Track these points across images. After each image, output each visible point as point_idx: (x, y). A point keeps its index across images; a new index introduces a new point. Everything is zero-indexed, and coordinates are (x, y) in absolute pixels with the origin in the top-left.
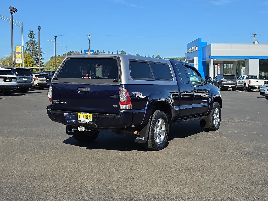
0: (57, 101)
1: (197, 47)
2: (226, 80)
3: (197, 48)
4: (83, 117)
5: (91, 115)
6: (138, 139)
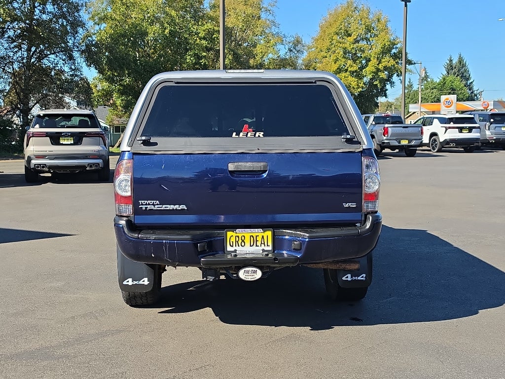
4: (243, 241)
5: (269, 234)
6: (349, 279)
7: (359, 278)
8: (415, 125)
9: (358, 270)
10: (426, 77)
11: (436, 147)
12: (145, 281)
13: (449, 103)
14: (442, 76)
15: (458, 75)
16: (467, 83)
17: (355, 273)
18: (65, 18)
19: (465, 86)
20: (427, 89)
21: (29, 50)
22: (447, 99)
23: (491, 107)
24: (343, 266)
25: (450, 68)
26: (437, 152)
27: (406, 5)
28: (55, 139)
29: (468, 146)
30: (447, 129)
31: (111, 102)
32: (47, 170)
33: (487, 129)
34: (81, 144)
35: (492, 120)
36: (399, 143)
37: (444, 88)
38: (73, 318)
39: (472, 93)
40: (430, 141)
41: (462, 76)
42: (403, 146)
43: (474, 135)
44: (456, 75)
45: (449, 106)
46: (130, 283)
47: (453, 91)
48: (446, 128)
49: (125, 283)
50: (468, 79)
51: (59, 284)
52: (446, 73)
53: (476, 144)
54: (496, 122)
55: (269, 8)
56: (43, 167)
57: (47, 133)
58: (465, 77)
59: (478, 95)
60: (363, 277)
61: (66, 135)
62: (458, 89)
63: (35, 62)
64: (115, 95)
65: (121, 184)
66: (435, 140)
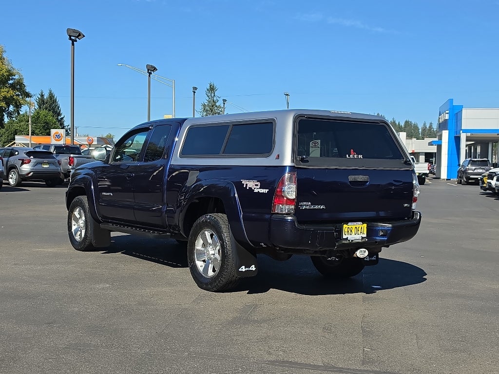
0: (306, 205)
1: (447, 113)
2: (474, 168)
3: (446, 115)
4: (351, 231)
5: (365, 225)
6: (368, 259)
12: (253, 268)
13: (59, 137)
15: (49, 110)
22: (57, 133)
23: (95, 143)
25: (42, 102)
45: (59, 140)
46: (244, 270)
47: (46, 125)
49: (240, 270)
50: (59, 115)
52: (38, 107)
58: (56, 112)
65: (289, 190)
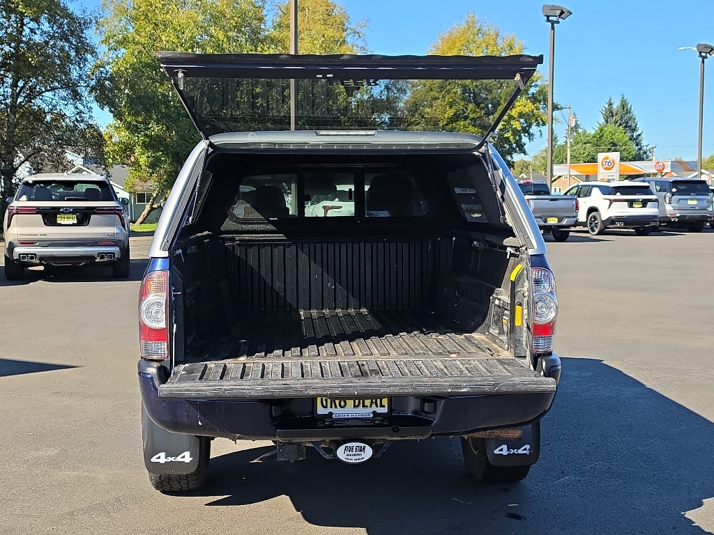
6: (505, 452)
7: (520, 451)
8: (565, 197)
9: (519, 439)
10: (577, 126)
11: (596, 227)
12: (187, 457)
13: (610, 164)
14: (598, 126)
15: (620, 125)
16: (633, 136)
17: (513, 444)
18: (67, 40)
19: (630, 139)
20: (578, 143)
21: (14, 85)
22: (607, 158)
23: (667, 170)
24: (497, 433)
25: (610, 114)
26: (597, 234)
27: (553, 28)
28: (50, 217)
29: (642, 227)
30: (611, 202)
31: (133, 159)
32: (38, 262)
33: (667, 202)
34: (88, 224)
35: (674, 190)
36: (545, 221)
37: (601, 142)
38: (71, 513)
39: (640, 149)
40: (587, 219)
41: (626, 127)
42: (550, 226)
43: (650, 210)
44: (618, 124)
45: (610, 168)
46: (163, 460)
47: (613, 146)
48: (610, 200)
49: (154, 460)
50: (634, 130)
51: (52, 452)
52: (604, 121)
53: (652, 224)
54: (679, 192)
55: (358, 30)
56: (32, 258)
57: (38, 208)
58: (629, 126)
59: (648, 152)
60: (525, 449)
61: (66, 211)
62: (621, 144)
63: (23, 102)
64: (138, 150)
65: (150, 310)
66: (595, 218)
